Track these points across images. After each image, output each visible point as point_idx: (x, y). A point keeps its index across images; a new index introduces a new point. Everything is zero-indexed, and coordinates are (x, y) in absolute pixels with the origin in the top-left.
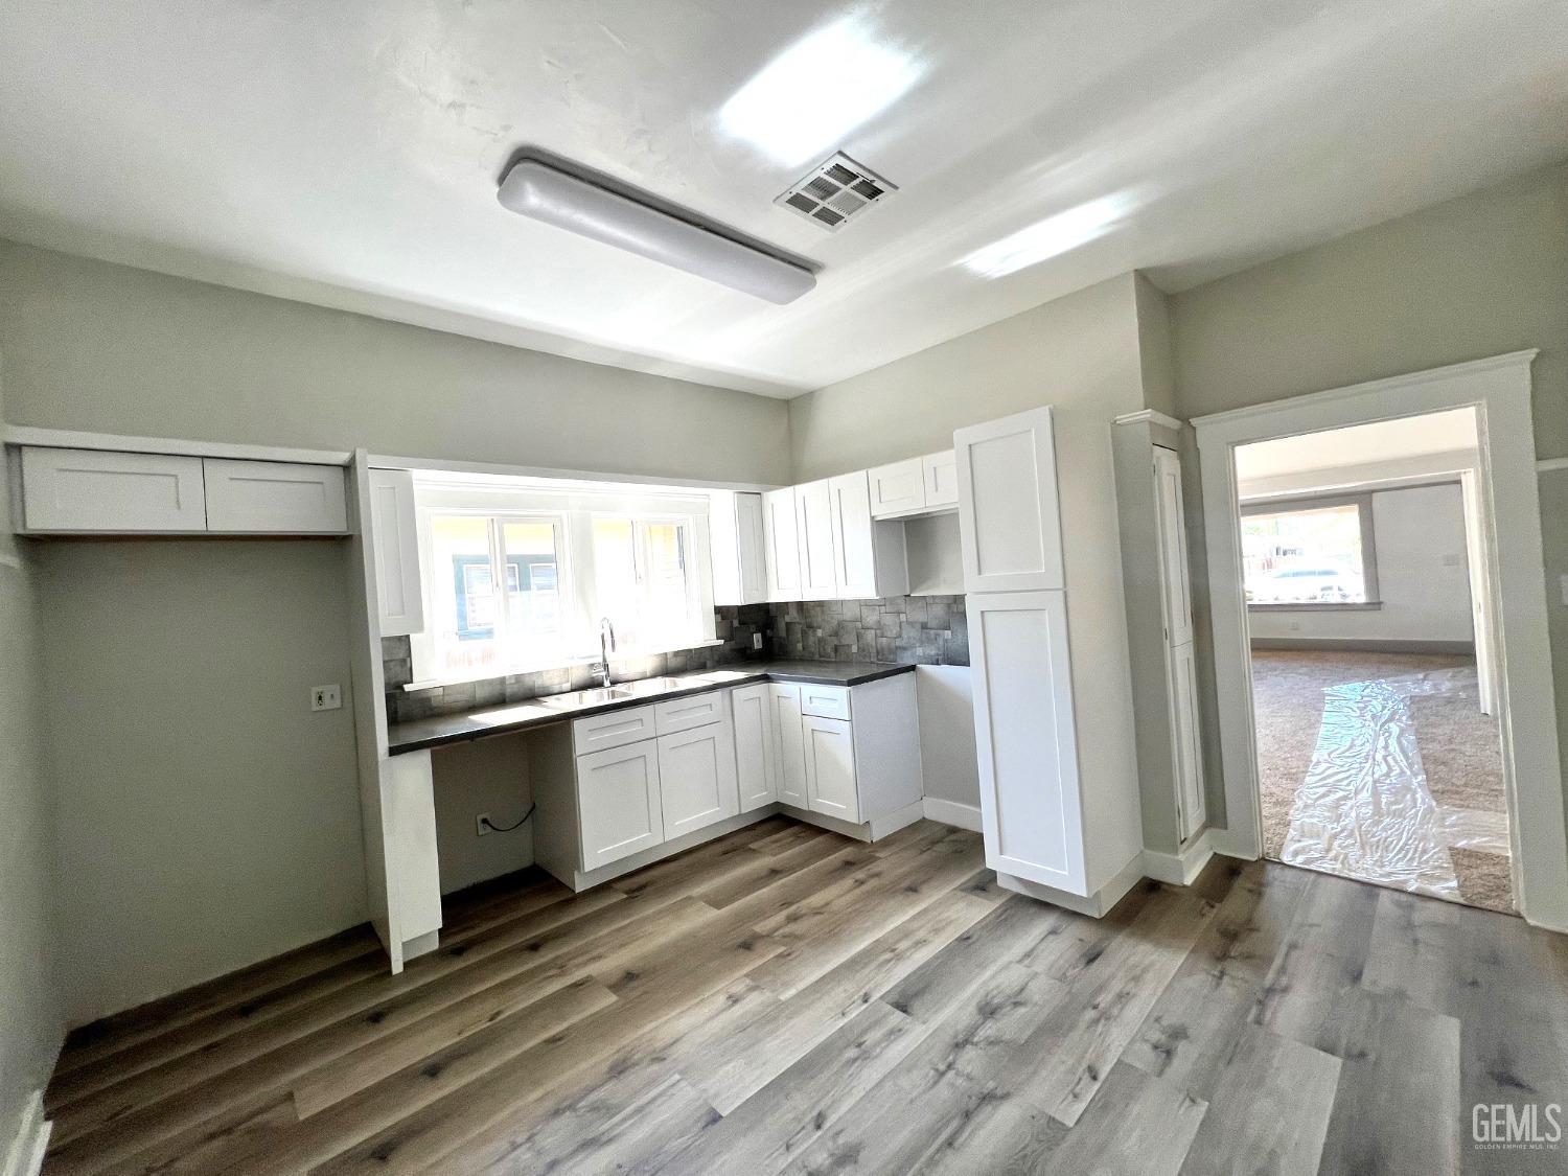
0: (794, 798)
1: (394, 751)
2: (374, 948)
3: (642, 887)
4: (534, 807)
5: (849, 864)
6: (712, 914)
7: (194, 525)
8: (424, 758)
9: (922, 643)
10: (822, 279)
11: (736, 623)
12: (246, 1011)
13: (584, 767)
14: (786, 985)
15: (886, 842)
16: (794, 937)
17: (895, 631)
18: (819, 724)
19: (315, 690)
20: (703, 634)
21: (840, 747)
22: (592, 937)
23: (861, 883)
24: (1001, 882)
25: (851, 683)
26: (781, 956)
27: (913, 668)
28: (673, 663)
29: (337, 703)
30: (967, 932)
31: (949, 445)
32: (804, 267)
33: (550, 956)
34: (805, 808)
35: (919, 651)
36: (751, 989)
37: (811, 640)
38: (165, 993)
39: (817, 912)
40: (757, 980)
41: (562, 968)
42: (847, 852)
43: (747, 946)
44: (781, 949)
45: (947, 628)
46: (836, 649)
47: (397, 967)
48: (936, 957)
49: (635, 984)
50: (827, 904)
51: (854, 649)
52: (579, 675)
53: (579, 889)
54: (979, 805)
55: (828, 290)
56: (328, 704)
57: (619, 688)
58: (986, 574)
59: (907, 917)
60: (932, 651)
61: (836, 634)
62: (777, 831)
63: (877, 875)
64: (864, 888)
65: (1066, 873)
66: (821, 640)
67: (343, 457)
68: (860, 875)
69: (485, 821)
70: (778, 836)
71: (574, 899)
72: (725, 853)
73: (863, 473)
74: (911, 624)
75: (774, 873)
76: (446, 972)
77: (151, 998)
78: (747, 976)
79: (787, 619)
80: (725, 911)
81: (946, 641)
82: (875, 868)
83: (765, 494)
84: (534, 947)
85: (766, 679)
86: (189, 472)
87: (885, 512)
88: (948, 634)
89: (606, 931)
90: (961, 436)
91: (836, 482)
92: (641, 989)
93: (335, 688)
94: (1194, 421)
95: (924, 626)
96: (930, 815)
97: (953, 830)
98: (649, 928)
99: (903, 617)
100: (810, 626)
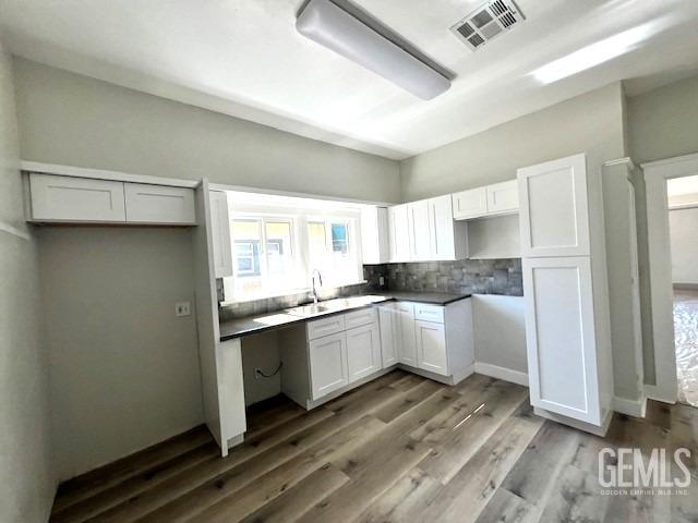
0: (409, 361)
1: (222, 339)
2: (210, 440)
3: (341, 409)
4: (281, 364)
5: (446, 399)
6: (384, 426)
7: (119, 218)
8: (237, 343)
9: (475, 283)
10: (454, 84)
11: (372, 272)
12: (148, 476)
13: (312, 347)
14: (443, 474)
15: (462, 385)
16: (433, 443)
17: (460, 277)
18: (424, 325)
19: (178, 305)
20: (357, 278)
21: (439, 337)
22: (323, 438)
23: (458, 410)
24: (536, 412)
25: (444, 304)
26: (432, 454)
27: (470, 296)
28: (344, 292)
29: (188, 313)
30: (532, 443)
31: (514, 177)
32: (447, 75)
33: (305, 449)
34: (415, 366)
35: (474, 288)
36: (425, 475)
37: (410, 280)
38: (106, 463)
39: (441, 427)
40: (426, 469)
41: (311, 456)
42: (441, 392)
43: (411, 446)
44: (431, 450)
45: (492, 276)
46: (425, 286)
47: (225, 453)
48: (521, 459)
49: (357, 469)
50: (445, 422)
51: (435, 286)
52: (301, 298)
53: (309, 409)
54: (527, 372)
55: (459, 90)
56: (184, 313)
57: (322, 304)
58: (535, 248)
59: (492, 432)
60: (482, 288)
61: (425, 278)
62: (401, 378)
63: (464, 405)
64: (461, 413)
65: (586, 412)
66: (416, 282)
67: (193, 184)
68: (456, 405)
69: (259, 372)
70: (402, 380)
71: (307, 415)
72: (379, 389)
73: (449, 196)
74: (470, 274)
75: (408, 403)
76: (251, 457)
77: (100, 465)
78: (418, 466)
79: (397, 270)
80: (391, 423)
81: (490, 283)
82: (462, 400)
83: (390, 208)
84: (294, 443)
85: (394, 300)
86: (117, 189)
87: (460, 216)
88: (492, 279)
89: (331, 434)
90: (522, 173)
91: (431, 201)
92: (361, 472)
93: (187, 305)
94: (642, 166)
95: (477, 275)
96: (479, 371)
97: (494, 380)
98: (352, 434)
99: (464, 270)
100: (410, 275)
